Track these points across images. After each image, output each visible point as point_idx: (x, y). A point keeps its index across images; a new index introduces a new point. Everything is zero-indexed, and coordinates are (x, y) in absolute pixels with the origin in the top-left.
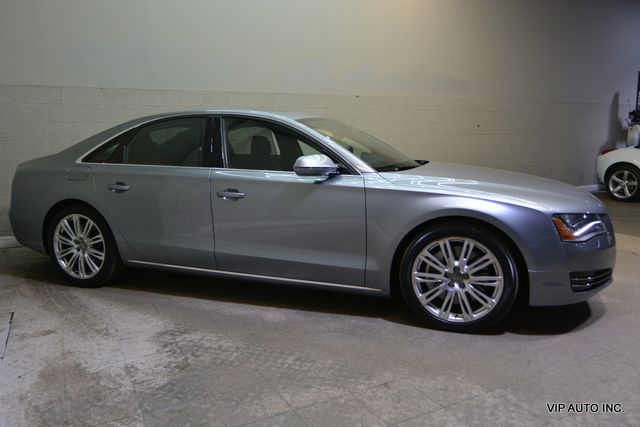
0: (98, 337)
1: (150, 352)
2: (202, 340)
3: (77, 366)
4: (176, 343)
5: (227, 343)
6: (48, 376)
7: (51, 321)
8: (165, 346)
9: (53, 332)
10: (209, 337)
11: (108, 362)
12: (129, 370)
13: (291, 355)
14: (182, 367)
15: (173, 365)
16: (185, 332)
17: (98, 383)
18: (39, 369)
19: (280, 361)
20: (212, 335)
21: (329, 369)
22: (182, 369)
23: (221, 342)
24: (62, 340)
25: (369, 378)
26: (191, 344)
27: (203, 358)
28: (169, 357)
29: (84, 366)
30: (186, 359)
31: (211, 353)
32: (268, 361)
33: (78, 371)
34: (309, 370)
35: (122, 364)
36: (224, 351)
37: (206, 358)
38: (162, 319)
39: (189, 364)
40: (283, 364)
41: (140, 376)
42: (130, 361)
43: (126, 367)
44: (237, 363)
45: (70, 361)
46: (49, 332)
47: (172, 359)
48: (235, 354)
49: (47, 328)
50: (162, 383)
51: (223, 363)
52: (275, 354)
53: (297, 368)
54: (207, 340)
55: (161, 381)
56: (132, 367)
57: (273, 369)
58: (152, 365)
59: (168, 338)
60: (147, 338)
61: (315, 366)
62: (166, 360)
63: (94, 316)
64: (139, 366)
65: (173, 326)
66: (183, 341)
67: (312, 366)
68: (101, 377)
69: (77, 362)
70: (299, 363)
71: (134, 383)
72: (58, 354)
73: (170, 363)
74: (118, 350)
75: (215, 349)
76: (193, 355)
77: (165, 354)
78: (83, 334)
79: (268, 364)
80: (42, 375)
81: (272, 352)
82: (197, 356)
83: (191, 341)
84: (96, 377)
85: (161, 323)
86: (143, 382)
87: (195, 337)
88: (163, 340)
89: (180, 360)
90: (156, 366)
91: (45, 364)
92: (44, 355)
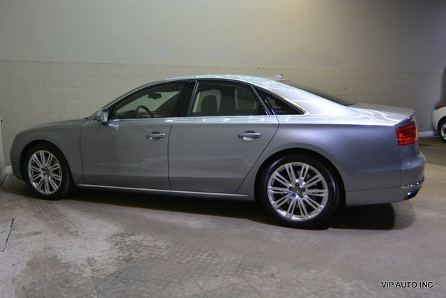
0: (71, 237)
1: (107, 248)
2: (143, 240)
3: (54, 257)
4: (125, 242)
5: (160, 243)
6: (33, 265)
7: (39, 225)
8: (117, 244)
9: (40, 233)
10: (147, 239)
11: (76, 255)
12: (90, 261)
13: (205, 252)
14: (127, 260)
15: (121, 259)
16: (131, 235)
17: (67, 271)
18: (28, 260)
19: (197, 257)
20: (151, 237)
21: (232, 263)
22: (127, 261)
23: (156, 242)
24: (46, 239)
25: (260, 270)
26: (135, 243)
27: (142, 254)
28: (119, 252)
29: (59, 257)
30: (131, 254)
31: (148, 250)
32: (188, 257)
33: (54, 261)
34: (218, 264)
35: (85, 257)
36: (158, 249)
37: (145, 253)
38: (116, 225)
39: (132, 258)
40: (198, 259)
41: (97, 266)
42: (91, 255)
43: (88, 259)
44: (166, 258)
45: (50, 254)
46: (37, 233)
47: (121, 254)
48: (166, 251)
49: (36, 230)
50: (113, 271)
51: (156, 257)
52: (194, 252)
53: (209, 262)
54: (147, 241)
55: (112, 270)
56: (93, 259)
57: (192, 262)
58: (107, 258)
59: (119, 239)
60: (105, 238)
61: (222, 261)
62: (117, 255)
63: (69, 222)
64: (97, 259)
65: (123, 230)
66: (130, 241)
67: (219, 260)
68: (70, 267)
69: (54, 255)
70: (211, 258)
71: (93, 271)
72: (42, 249)
73: (119, 256)
74: (83, 247)
75: (152, 247)
76: (136, 251)
77: (116, 250)
78: (60, 235)
79: (188, 259)
80: (29, 264)
81: (192, 250)
82: (138, 252)
83: (135, 241)
84: (67, 266)
85: (115, 227)
86: (99, 270)
87: (138, 238)
88: (116, 240)
89: (126, 254)
90: (109, 259)
91: (32, 256)
92: (32, 250)
